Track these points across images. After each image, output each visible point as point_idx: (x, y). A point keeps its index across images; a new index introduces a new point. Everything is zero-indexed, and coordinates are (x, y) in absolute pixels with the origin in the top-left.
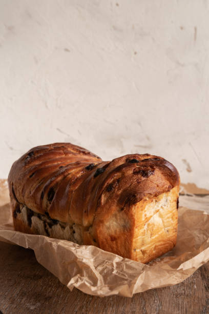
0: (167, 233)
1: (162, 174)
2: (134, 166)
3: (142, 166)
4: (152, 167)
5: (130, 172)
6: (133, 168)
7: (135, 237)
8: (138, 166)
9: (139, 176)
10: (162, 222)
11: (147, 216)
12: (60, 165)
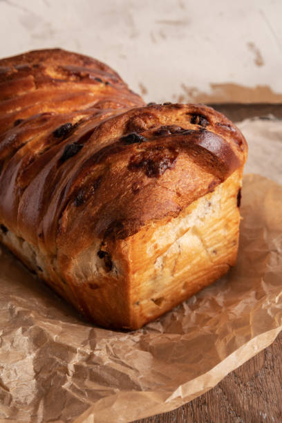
0: (214, 255)
1: (195, 162)
2: (132, 151)
3: (149, 148)
4: (172, 149)
5: (123, 164)
6: (130, 155)
7: (131, 287)
8: (140, 151)
9: (140, 174)
10: (199, 241)
11: (160, 248)
12: (17, 118)
